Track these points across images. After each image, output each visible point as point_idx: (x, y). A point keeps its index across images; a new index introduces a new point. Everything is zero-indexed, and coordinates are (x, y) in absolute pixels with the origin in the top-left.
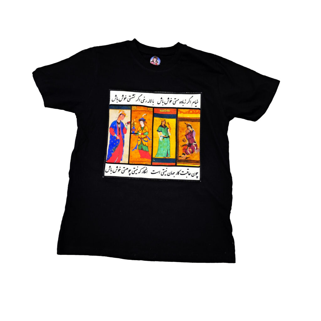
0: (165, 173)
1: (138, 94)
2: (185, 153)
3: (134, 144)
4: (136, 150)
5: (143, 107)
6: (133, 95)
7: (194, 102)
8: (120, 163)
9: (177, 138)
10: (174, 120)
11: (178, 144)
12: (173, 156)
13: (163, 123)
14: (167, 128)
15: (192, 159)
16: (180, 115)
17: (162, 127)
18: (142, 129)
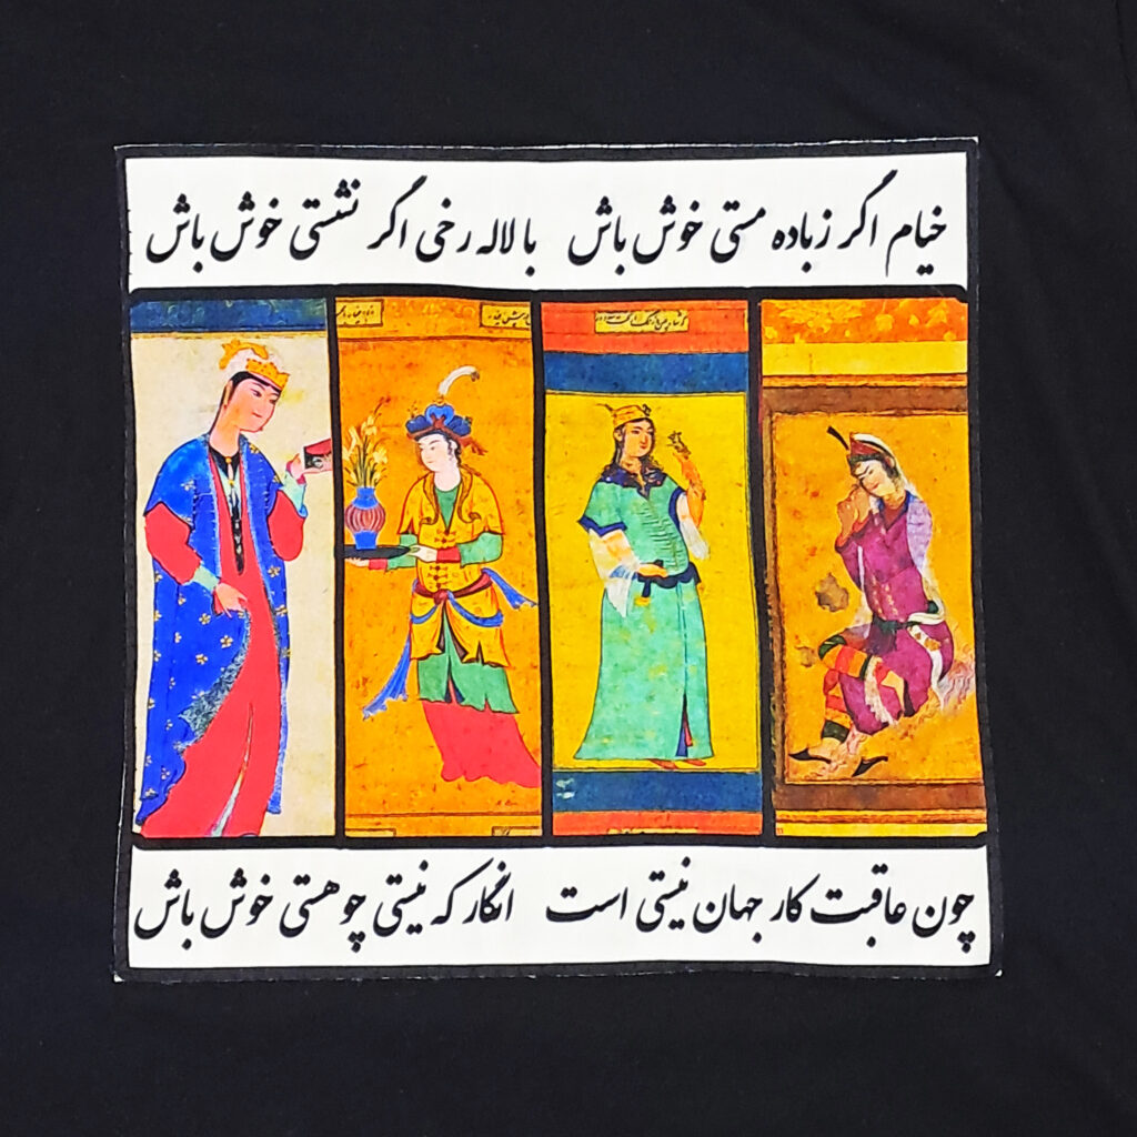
0: (677, 908)
1: (382, 177)
2: (844, 720)
3: (376, 654)
4: (406, 710)
5: (444, 301)
6: (343, 191)
7: (906, 230)
8: (264, 833)
9: (769, 581)
10: (733, 406)
11: (774, 635)
12: (736, 751)
13: (634, 447)
14: (668, 487)
15: (913, 776)
16: (780, 360)
17: (626, 480)
18: (448, 507)
